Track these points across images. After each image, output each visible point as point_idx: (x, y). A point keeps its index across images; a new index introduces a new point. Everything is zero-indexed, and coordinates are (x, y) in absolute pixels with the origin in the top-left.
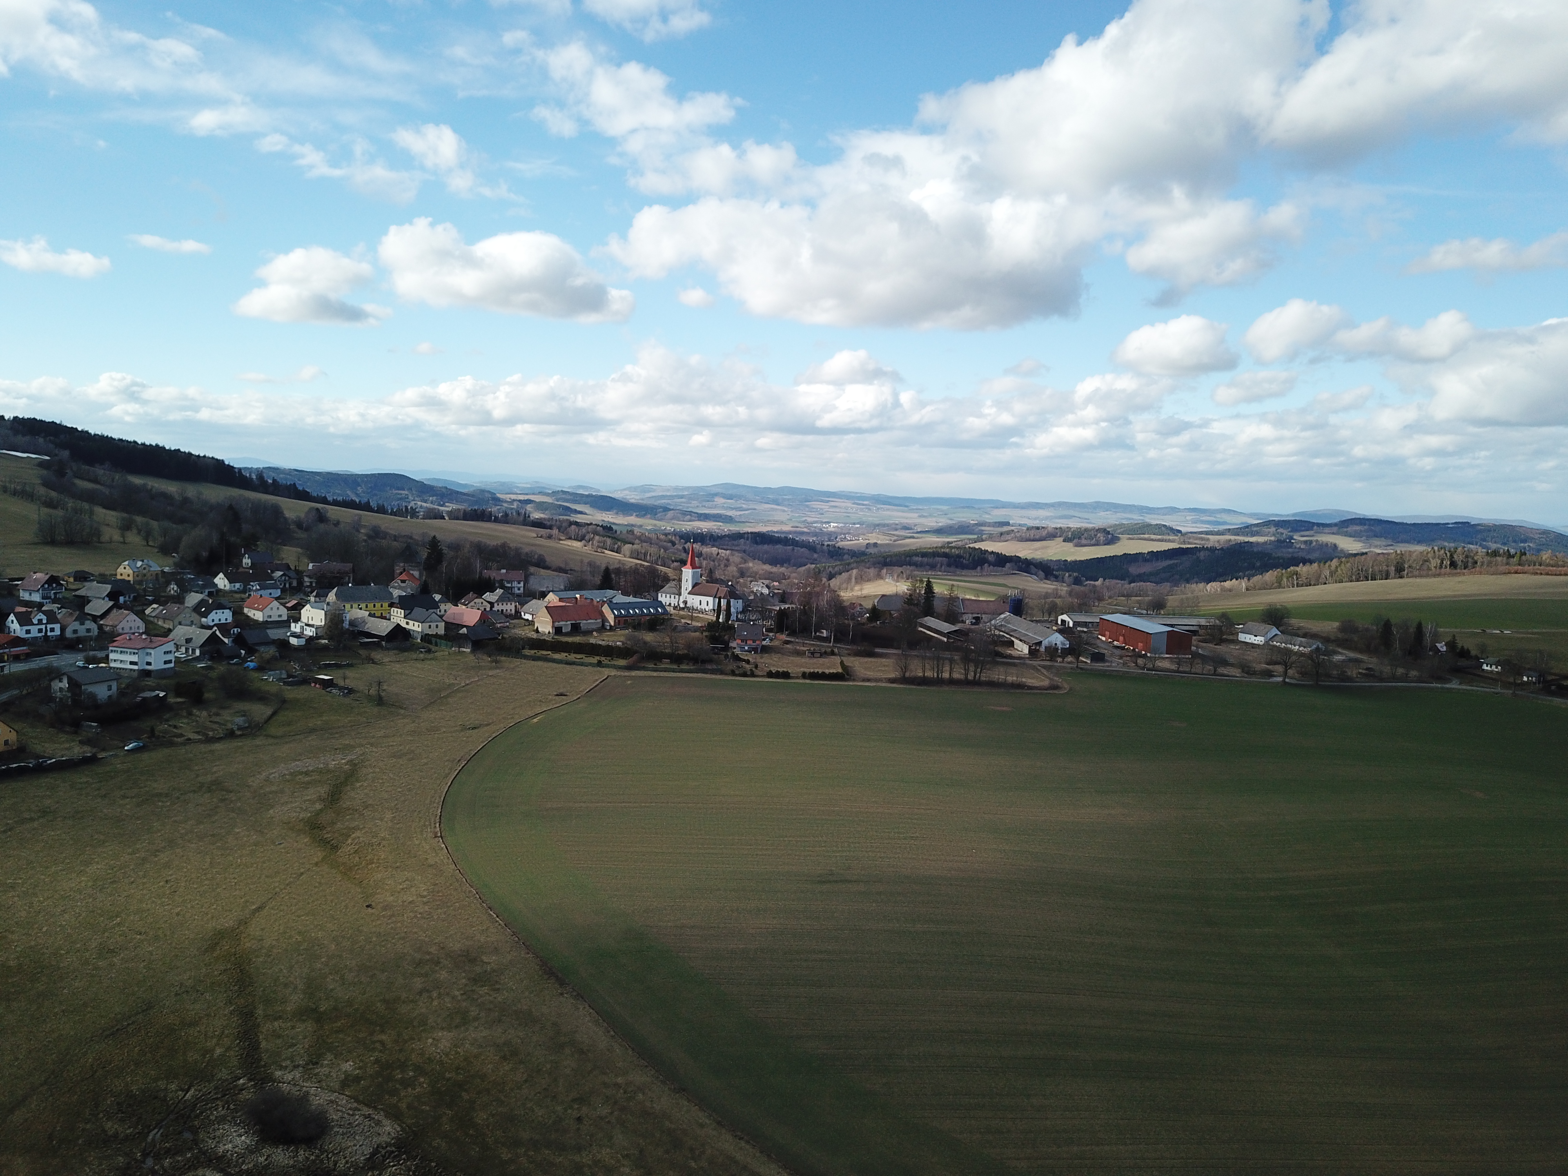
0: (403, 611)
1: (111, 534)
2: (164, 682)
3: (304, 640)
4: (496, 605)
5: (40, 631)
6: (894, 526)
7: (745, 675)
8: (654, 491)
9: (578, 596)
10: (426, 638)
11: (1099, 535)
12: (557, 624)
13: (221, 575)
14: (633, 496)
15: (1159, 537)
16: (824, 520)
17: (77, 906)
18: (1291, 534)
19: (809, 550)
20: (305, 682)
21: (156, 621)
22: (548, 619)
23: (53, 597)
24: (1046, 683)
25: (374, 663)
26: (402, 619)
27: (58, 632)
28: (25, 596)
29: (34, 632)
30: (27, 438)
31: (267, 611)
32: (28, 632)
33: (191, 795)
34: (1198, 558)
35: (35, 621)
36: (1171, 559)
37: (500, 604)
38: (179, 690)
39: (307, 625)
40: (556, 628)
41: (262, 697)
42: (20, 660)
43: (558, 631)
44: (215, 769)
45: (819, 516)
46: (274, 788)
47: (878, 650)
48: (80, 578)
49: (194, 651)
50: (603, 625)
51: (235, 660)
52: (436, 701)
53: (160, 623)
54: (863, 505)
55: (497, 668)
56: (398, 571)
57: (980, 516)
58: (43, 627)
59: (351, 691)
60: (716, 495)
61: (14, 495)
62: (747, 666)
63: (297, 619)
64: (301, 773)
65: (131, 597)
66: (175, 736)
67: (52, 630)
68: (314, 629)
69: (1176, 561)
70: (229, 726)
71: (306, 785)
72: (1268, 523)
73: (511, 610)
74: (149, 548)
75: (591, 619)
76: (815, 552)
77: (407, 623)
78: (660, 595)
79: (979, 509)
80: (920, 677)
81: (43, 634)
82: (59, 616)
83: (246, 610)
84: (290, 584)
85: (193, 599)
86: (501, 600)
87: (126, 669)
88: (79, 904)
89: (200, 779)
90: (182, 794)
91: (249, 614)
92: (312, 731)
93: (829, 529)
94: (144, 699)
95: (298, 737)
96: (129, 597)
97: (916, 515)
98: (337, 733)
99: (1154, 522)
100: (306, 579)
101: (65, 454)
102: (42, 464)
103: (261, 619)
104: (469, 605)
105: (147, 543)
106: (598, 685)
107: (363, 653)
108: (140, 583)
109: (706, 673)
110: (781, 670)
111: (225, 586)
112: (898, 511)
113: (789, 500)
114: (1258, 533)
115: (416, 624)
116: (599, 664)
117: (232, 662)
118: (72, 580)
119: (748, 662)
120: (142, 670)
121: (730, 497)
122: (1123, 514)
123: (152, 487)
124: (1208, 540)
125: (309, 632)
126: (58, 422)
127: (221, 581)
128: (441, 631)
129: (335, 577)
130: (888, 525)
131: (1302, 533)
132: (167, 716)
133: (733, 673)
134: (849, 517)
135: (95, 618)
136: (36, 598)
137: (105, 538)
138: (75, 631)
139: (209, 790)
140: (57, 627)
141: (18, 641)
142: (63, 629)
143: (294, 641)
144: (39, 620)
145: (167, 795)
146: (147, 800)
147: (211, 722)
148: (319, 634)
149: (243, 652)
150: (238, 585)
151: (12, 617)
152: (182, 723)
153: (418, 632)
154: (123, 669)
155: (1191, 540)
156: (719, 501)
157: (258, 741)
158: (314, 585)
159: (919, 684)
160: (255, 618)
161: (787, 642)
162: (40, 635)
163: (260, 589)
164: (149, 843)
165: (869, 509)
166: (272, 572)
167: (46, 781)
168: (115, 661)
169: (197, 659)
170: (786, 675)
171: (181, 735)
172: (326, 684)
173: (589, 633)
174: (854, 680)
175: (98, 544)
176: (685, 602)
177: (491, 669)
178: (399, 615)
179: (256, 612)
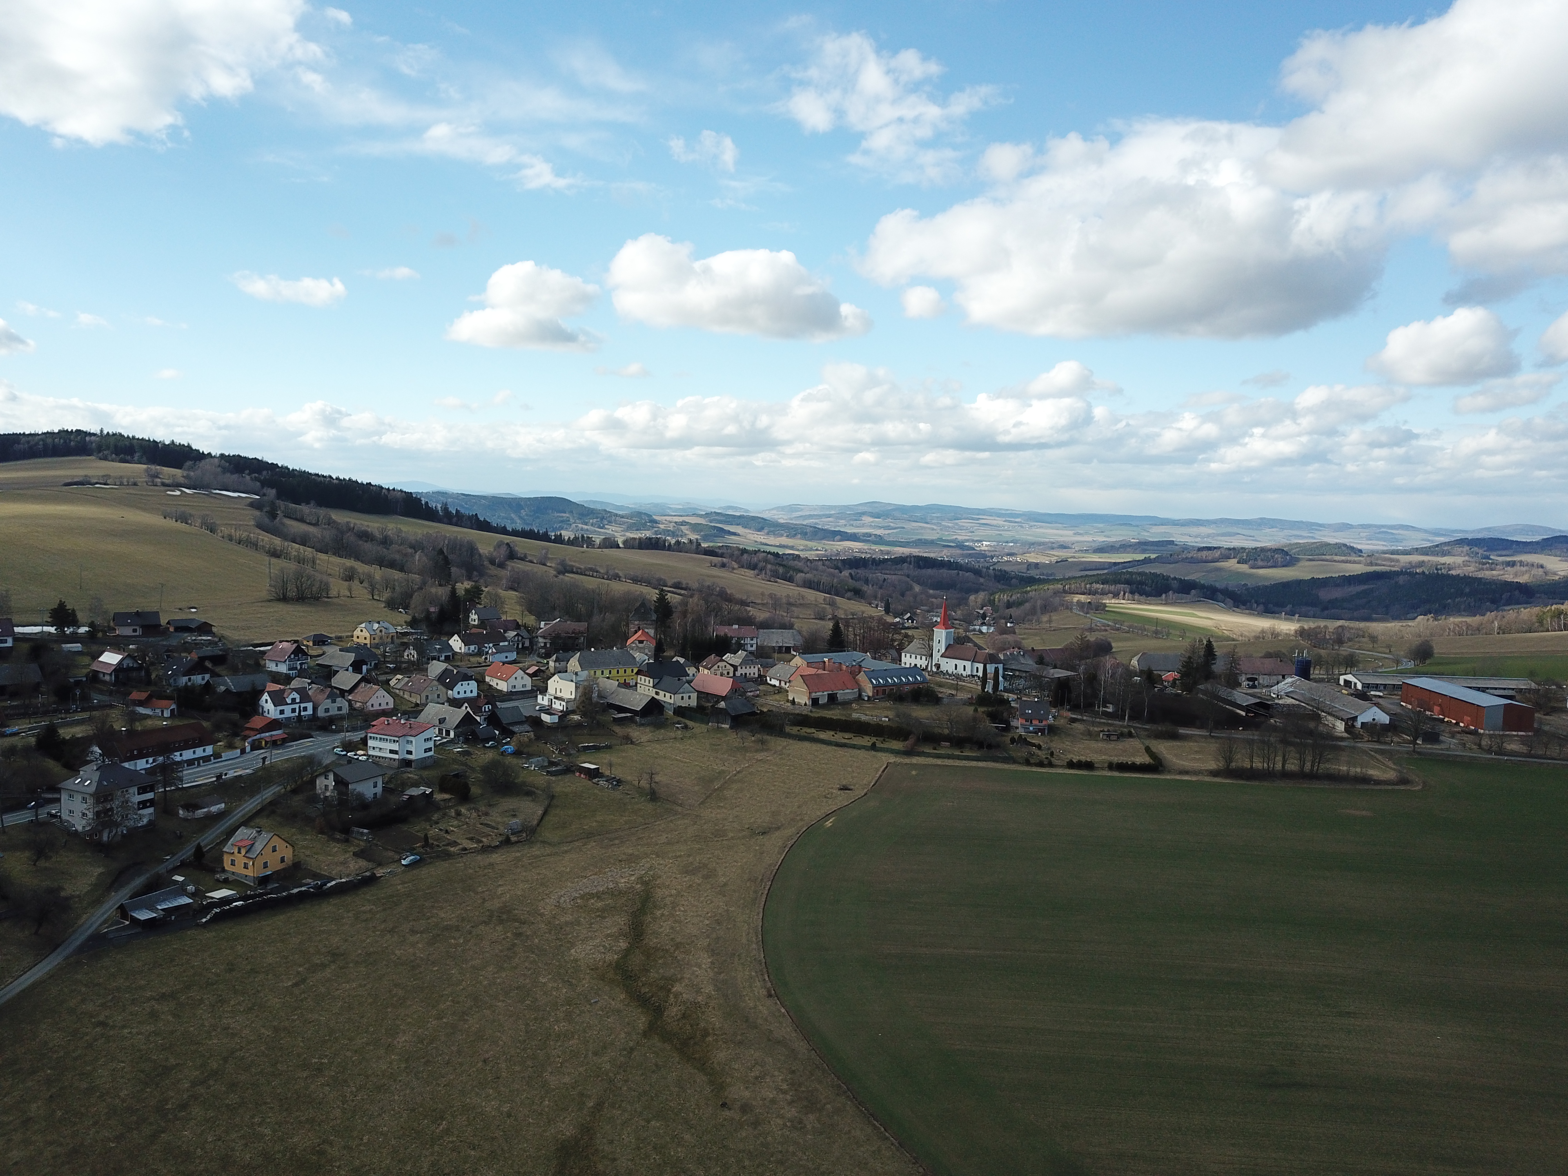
0: (651, 680)
1: (338, 587)
2: (426, 773)
3: (557, 717)
4: (739, 668)
5: (293, 711)
6: (1050, 545)
7: (1041, 764)
8: (802, 510)
9: (826, 659)
10: (680, 711)
11: (1276, 556)
12: (814, 695)
13: (456, 637)
14: (780, 516)
15: (1343, 558)
16: (975, 539)
17: (394, 1101)
18: (1488, 553)
19: (975, 574)
20: (569, 770)
21: (402, 693)
22: (804, 689)
23: (299, 667)
24: (1391, 775)
25: (632, 743)
26: (651, 689)
27: (310, 711)
28: (272, 667)
29: (288, 713)
30: (235, 477)
31: (512, 681)
32: (282, 712)
33: (482, 927)
34: (1396, 583)
35: (289, 701)
36: (1365, 584)
37: (744, 668)
38: (444, 785)
39: (556, 698)
40: (813, 699)
41: (525, 791)
42: (277, 745)
43: (815, 702)
44: (500, 890)
45: (970, 534)
46: (568, 918)
47: (1182, 731)
48: (318, 642)
49: (448, 733)
50: (860, 695)
51: (490, 743)
52: (711, 794)
53: (405, 696)
54: (1016, 522)
55: (762, 750)
56: (633, 630)
57: (1139, 534)
58: (297, 706)
59: (619, 782)
60: (864, 513)
61: (239, 544)
62: (1039, 753)
63: (544, 691)
64: (592, 895)
65: (373, 664)
66: (448, 845)
67: (305, 709)
68: (564, 703)
69: (1372, 586)
70: (502, 830)
71: (603, 913)
72: (1461, 542)
73: (754, 674)
74: (374, 602)
75: (848, 689)
76: (981, 576)
77: (657, 693)
78: (903, 655)
79: (1137, 526)
80: (1247, 769)
81: (297, 714)
82: (310, 693)
83: (487, 679)
84: (523, 644)
85: (436, 668)
86: (745, 663)
87: (386, 758)
88: (396, 1097)
89: (488, 905)
90: (472, 927)
91: (491, 683)
92: (589, 835)
93: (983, 548)
94: (411, 797)
95: (577, 844)
96: (371, 665)
97: (1071, 533)
98: (616, 838)
99: (1332, 541)
100: (541, 640)
101: (272, 492)
102: (253, 505)
103: (505, 690)
104: (712, 669)
105: (373, 596)
106: (880, 776)
107: (617, 729)
108: (377, 646)
109: (997, 762)
110: (1083, 759)
111: (460, 649)
112: (1052, 528)
113: (937, 517)
114: (1449, 552)
115: (668, 695)
116: (873, 747)
117: (487, 745)
118: (311, 644)
119: (1039, 747)
120: (403, 759)
121: (877, 516)
122: (1292, 532)
123: (355, 524)
124: (1398, 561)
125: (558, 706)
126: (260, 458)
127: (456, 643)
128: (693, 703)
129: (570, 637)
130: (1043, 544)
131: (1499, 553)
132: (435, 817)
133: (1028, 763)
134: (1001, 535)
135: (343, 693)
136: (283, 669)
137: (333, 592)
138: (327, 710)
139: (501, 921)
140: (310, 706)
141: (274, 724)
142: (315, 709)
143: (546, 718)
144: (292, 699)
145: (457, 928)
146: (439, 935)
147: (481, 824)
148: (570, 709)
149: (497, 732)
150: (472, 647)
151: (266, 696)
152: (452, 826)
153: (670, 704)
154: (383, 758)
155: (1379, 562)
156: (867, 519)
157: (536, 850)
158: (548, 645)
159: (1248, 778)
160: (498, 688)
161: (1074, 720)
162: (293, 715)
163: (497, 653)
164: (453, 1001)
165: (1022, 527)
166: (505, 632)
167: (328, 908)
168: (374, 748)
169: (452, 741)
170: (1089, 766)
171: (455, 843)
172: (593, 774)
173: (846, 704)
174: (1169, 772)
175: (326, 600)
176: (938, 666)
177: (757, 751)
178: (647, 683)
179: (500, 682)
